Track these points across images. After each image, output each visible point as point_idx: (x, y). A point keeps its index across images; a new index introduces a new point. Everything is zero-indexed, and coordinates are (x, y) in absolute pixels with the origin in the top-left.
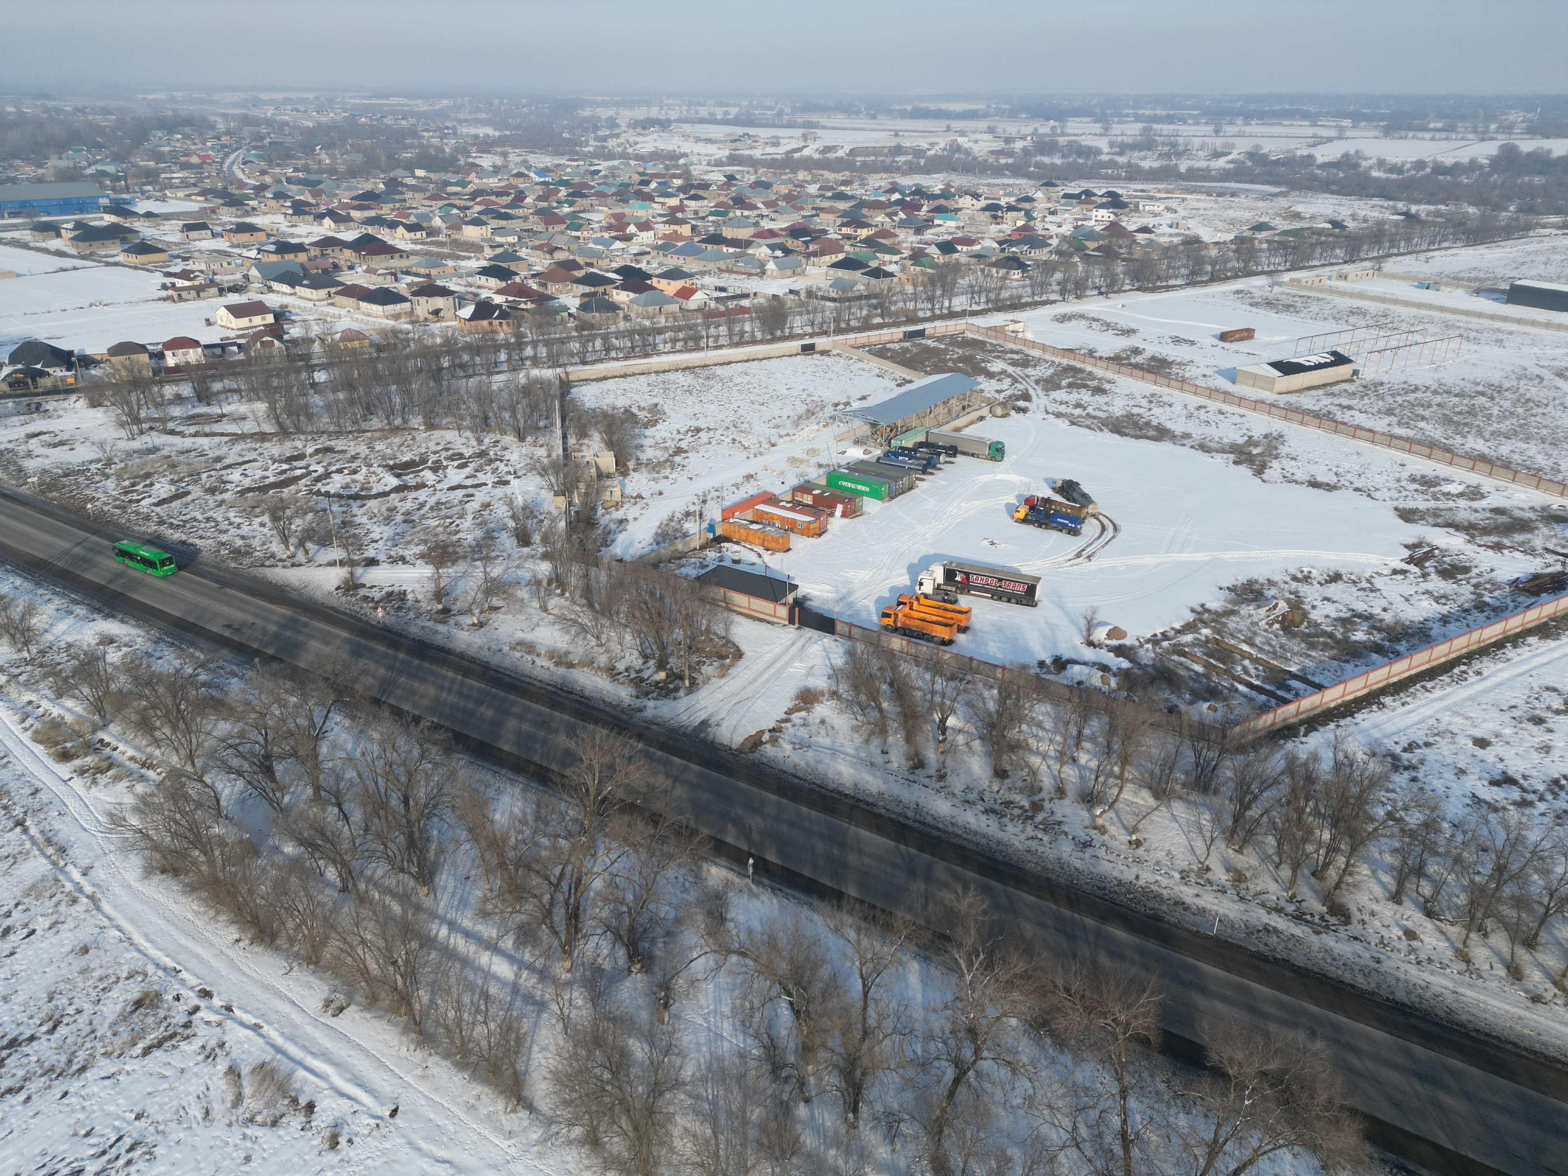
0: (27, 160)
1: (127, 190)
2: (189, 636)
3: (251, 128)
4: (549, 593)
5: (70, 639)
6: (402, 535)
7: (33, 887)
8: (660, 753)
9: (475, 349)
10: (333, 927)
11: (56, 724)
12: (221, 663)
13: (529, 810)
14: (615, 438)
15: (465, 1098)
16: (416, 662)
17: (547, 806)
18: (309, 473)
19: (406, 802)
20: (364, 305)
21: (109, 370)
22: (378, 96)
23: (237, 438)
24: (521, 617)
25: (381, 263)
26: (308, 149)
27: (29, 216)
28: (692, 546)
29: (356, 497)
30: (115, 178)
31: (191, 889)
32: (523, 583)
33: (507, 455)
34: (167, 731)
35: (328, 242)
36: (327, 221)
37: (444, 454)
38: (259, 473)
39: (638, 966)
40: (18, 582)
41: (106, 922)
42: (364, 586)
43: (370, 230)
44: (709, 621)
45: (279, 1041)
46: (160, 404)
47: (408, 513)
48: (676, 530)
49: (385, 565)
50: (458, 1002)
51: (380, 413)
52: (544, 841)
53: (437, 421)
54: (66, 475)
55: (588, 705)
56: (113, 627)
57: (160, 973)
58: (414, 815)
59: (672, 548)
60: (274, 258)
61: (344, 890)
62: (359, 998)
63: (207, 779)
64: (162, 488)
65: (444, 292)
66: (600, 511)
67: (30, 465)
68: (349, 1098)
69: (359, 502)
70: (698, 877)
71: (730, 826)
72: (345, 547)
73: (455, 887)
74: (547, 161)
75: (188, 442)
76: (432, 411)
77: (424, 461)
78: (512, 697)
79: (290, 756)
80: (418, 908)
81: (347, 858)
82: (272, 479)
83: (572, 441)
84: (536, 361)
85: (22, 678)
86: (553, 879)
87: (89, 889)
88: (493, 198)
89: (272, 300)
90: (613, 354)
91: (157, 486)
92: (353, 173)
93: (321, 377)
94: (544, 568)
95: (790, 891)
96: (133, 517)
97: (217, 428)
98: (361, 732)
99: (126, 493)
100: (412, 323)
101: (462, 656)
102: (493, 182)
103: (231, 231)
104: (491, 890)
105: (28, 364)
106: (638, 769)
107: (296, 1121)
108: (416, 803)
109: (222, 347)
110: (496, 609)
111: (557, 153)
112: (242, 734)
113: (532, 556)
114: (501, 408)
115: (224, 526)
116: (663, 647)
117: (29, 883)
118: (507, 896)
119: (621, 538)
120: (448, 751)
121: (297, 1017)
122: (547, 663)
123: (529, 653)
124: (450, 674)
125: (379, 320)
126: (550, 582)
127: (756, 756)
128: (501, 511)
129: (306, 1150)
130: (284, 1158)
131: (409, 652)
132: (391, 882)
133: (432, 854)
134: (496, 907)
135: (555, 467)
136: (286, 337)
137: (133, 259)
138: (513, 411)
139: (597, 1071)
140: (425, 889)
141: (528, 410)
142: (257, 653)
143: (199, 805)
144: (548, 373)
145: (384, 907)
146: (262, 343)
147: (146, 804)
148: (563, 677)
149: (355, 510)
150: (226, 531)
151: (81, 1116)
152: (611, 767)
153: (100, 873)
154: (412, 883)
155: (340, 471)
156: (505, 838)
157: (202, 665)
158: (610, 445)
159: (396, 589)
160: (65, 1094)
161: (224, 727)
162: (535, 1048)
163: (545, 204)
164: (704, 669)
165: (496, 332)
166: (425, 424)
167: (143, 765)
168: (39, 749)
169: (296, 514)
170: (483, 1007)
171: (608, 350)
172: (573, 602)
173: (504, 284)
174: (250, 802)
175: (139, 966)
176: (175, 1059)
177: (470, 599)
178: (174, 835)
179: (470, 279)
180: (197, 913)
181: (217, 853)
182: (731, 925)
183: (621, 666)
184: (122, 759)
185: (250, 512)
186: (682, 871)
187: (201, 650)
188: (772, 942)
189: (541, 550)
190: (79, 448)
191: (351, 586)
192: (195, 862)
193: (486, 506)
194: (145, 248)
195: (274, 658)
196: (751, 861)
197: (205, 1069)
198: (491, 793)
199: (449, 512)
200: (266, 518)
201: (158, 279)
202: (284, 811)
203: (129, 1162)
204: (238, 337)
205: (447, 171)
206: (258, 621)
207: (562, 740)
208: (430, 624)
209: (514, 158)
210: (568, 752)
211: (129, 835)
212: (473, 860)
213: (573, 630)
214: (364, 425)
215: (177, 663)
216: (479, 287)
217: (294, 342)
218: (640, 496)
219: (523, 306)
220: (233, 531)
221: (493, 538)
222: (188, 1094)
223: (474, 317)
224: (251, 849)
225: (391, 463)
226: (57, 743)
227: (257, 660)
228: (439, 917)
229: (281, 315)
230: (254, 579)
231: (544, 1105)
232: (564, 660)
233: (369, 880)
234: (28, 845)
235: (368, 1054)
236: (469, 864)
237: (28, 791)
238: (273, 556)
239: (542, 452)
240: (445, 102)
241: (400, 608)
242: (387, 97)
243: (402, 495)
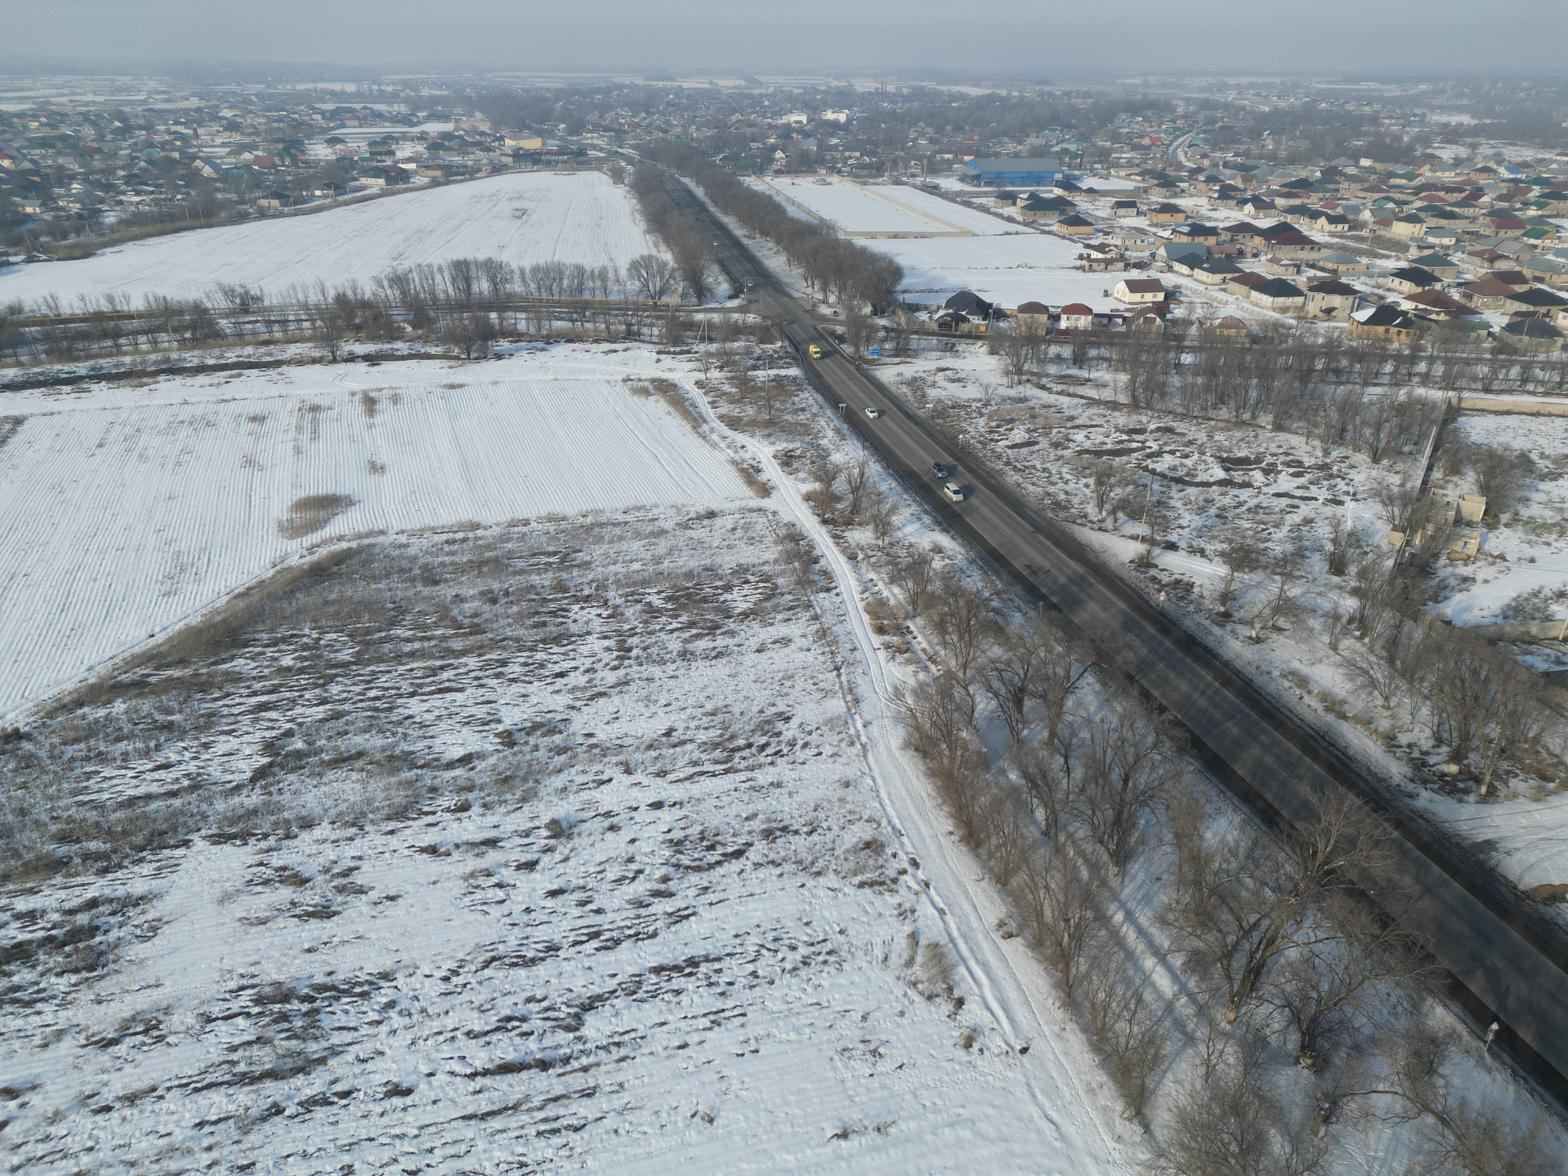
0: (1012, 137)
1: (1080, 167)
2: (997, 565)
3: (1208, 113)
4: (1345, 632)
5: (912, 540)
6: (1210, 528)
7: (830, 720)
8: (1418, 852)
9: (1357, 356)
10: (1026, 860)
11: (882, 603)
12: (1012, 596)
13: (1243, 844)
14: (1494, 483)
15: (1089, 1078)
16: (1180, 654)
17: (1264, 848)
18: (1144, 448)
19: (1126, 781)
20: (1255, 294)
21: (1014, 325)
22: (1347, 81)
23: (1093, 402)
24: (1304, 647)
25: (1288, 254)
26: (1255, 134)
27: (999, 185)
28: (1553, 634)
29: (1178, 481)
30: (1074, 156)
31: (932, 774)
32: (1320, 612)
33: (1353, 474)
34: (955, 637)
35: (1244, 228)
36: (1249, 208)
37: (1282, 458)
38: (1101, 438)
39: (1309, 1062)
40: (894, 484)
41: (867, 771)
42: (1156, 566)
43: (1289, 219)
44: (1543, 729)
45: (955, 933)
46: (1042, 362)
47: (1223, 509)
48: (1538, 609)
49: (1183, 553)
50: (1111, 988)
51: (1232, 404)
52: (1249, 882)
53: (1288, 423)
54: (953, 407)
55: (1347, 766)
56: (945, 541)
57: (889, 829)
58: (1128, 797)
59: (1522, 629)
60: (1185, 239)
61: (1046, 834)
62: (1028, 933)
63: (971, 689)
64: (1019, 435)
65: (1346, 290)
66: (1443, 561)
67: (932, 393)
68: (992, 1014)
69: (1180, 486)
70: (1416, 1008)
71: (1479, 973)
72: (1151, 525)
73: (1144, 882)
74: (1528, 154)
75: (1052, 399)
76: (1286, 413)
77: (1258, 460)
78: (1264, 724)
79: (1041, 697)
80: (1104, 883)
81: (1058, 807)
82: (1109, 447)
83: (1437, 475)
84: (1426, 380)
85: (873, 560)
86: (1244, 924)
87: (864, 739)
88: (1442, 194)
89: (1168, 280)
90: (1530, 387)
91: (1016, 431)
92: (1293, 159)
93: (1187, 359)
94: (1350, 604)
95: (1538, 1088)
96: (989, 454)
97: (1080, 390)
98: (1107, 700)
99: (991, 432)
100: (1299, 318)
101: (1227, 664)
102: (1448, 177)
103: (1155, 210)
104: (1178, 902)
105: (957, 310)
106: (1384, 857)
107: (947, 1007)
108: (1135, 786)
109: (1110, 317)
110: (1279, 630)
111: (1546, 145)
112: (1008, 663)
113: (1341, 588)
114: (1364, 423)
115: (1054, 479)
116: (1466, 737)
117: (829, 715)
118: (1192, 915)
119: (1458, 598)
120: (1181, 751)
121: (974, 922)
122: (1316, 704)
123: (1300, 687)
124: (1209, 678)
125: (1265, 311)
126: (1351, 621)
127: (1550, 911)
128: (1323, 531)
129: (946, 1035)
130: (928, 1031)
131: (1177, 642)
132: (1088, 847)
133: (1133, 840)
134: (1177, 920)
135: (1405, 499)
136: (1169, 316)
137: (1065, 230)
138: (1378, 428)
139: (1226, 1137)
140: (1116, 869)
141: (1396, 431)
142: (1043, 597)
143: (959, 708)
144: (1436, 395)
145: (1075, 865)
146: (1146, 319)
147: (922, 691)
148: (1329, 725)
149: (1174, 493)
150: (1055, 484)
151: (808, 908)
152: (1352, 842)
153: (874, 730)
154: (1105, 857)
155: (1172, 452)
156: (1209, 859)
157: (998, 593)
158: (1485, 489)
159: (1186, 579)
160: (803, 886)
161: (997, 652)
162: (1170, 1075)
163: (1505, 205)
164: (1513, 783)
165: (1390, 341)
166: (1274, 423)
167: (930, 659)
168: (866, 618)
169: (1119, 483)
170: (1132, 1006)
171: (1524, 381)
172: (1371, 650)
173: (1419, 290)
174: (996, 722)
175: (877, 815)
176: (878, 902)
177: (1255, 611)
178: (934, 724)
179: (1381, 280)
180: (929, 795)
181: (959, 753)
182: (1441, 1082)
183: (1404, 739)
184: (918, 648)
185: (1080, 472)
186: (1399, 991)
187: (1001, 580)
188: (1490, 1131)
189: (1353, 584)
190: (970, 386)
191: (1144, 563)
192: (940, 753)
193: (1308, 521)
194: (1077, 221)
195: (1055, 607)
196: (1495, 1026)
197: (895, 923)
198: (1209, 809)
199: (1266, 518)
200: (1091, 481)
201: (1079, 249)
202: (1020, 742)
203: (825, 962)
204: (1127, 310)
205: (1397, 162)
206: (1053, 570)
207: (1304, 789)
208: (1207, 623)
209: (1485, 150)
210: (1306, 804)
211: (903, 709)
212: (1170, 865)
213: (1360, 681)
214: (1211, 413)
215: (980, 585)
216: (1389, 290)
217: (1175, 322)
218: (1502, 557)
219: (1433, 317)
220: (1060, 485)
221: (1303, 557)
222: (878, 935)
223: (1371, 321)
224: (985, 762)
225: (1225, 455)
226: (878, 618)
227: (1041, 603)
228: (1120, 901)
229: (1171, 295)
230: (1063, 532)
231: (1161, 1135)
232: (1337, 708)
233: (1070, 836)
234: (837, 687)
235: (1019, 987)
236: (1164, 866)
237: (849, 646)
238: (1085, 516)
239: (1394, 480)
240: (1423, 87)
241: (1182, 598)
242: (1357, 81)
243: (1224, 489)
